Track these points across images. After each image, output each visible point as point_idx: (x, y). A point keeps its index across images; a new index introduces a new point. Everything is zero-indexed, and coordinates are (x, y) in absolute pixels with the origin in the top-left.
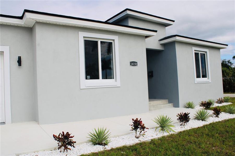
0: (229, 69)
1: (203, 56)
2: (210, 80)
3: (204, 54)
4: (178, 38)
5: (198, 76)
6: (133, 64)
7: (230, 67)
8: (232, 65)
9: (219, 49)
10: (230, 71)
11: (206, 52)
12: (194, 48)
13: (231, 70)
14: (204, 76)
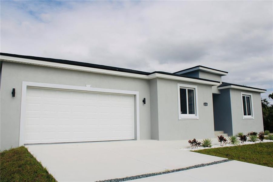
0: (266, 109)
1: (248, 98)
2: (253, 118)
3: (249, 97)
4: (232, 86)
5: (245, 114)
6: (205, 104)
7: (266, 106)
8: (268, 104)
9: (259, 93)
10: (266, 111)
11: (250, 96)
12: (242, 93)
13: (267, 109)
14: (249, 114)
